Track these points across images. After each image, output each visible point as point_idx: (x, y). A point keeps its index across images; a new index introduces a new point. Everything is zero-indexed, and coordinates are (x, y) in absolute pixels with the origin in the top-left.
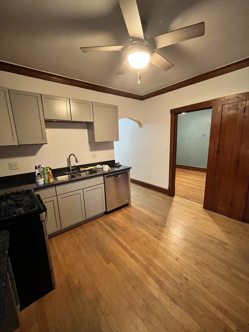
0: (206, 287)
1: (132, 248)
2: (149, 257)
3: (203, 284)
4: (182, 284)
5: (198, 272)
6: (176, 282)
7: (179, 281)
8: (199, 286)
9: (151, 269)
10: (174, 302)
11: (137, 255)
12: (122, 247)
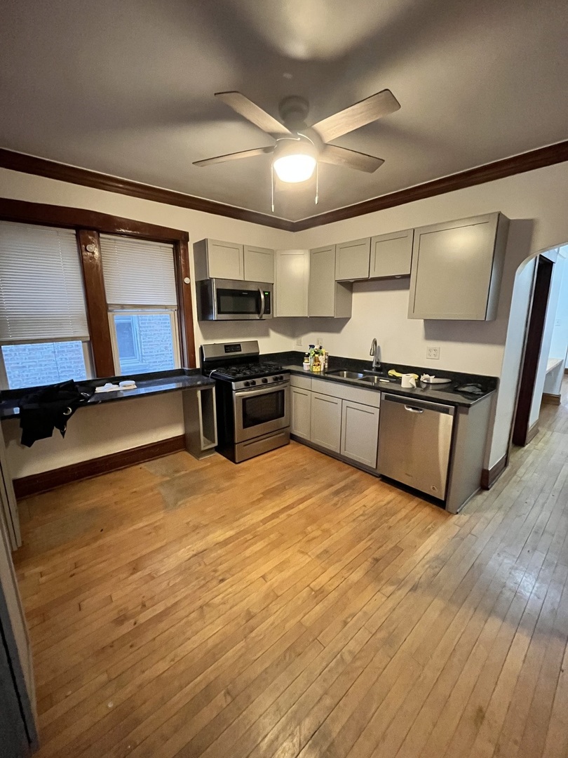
0: (201, 607)
1: (290, 516)
2: (272, 536)
3: (207, 604)
4: (215, 571)
5: (231, 608)
6: (221, 564)
7: (222, 568)
8: (206, 597)
9: (249, 536)
10: (196, 555)
11: (276, 521)
12: (293, 504)
